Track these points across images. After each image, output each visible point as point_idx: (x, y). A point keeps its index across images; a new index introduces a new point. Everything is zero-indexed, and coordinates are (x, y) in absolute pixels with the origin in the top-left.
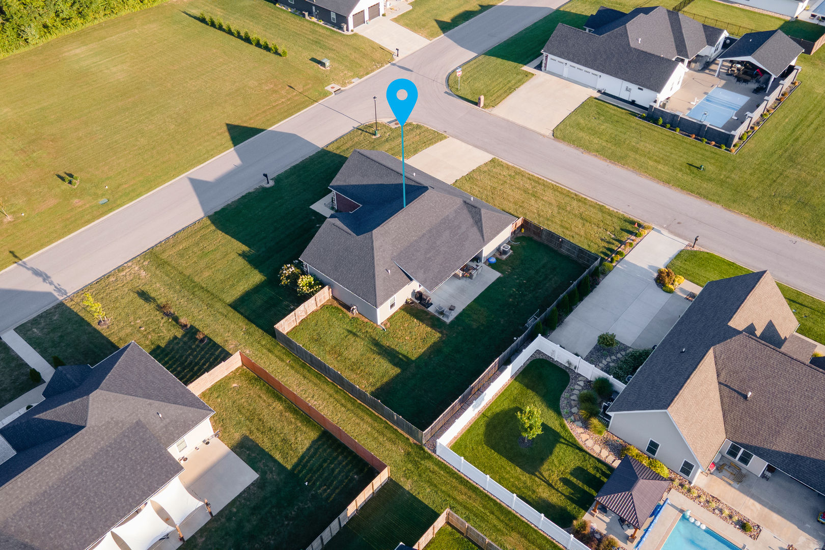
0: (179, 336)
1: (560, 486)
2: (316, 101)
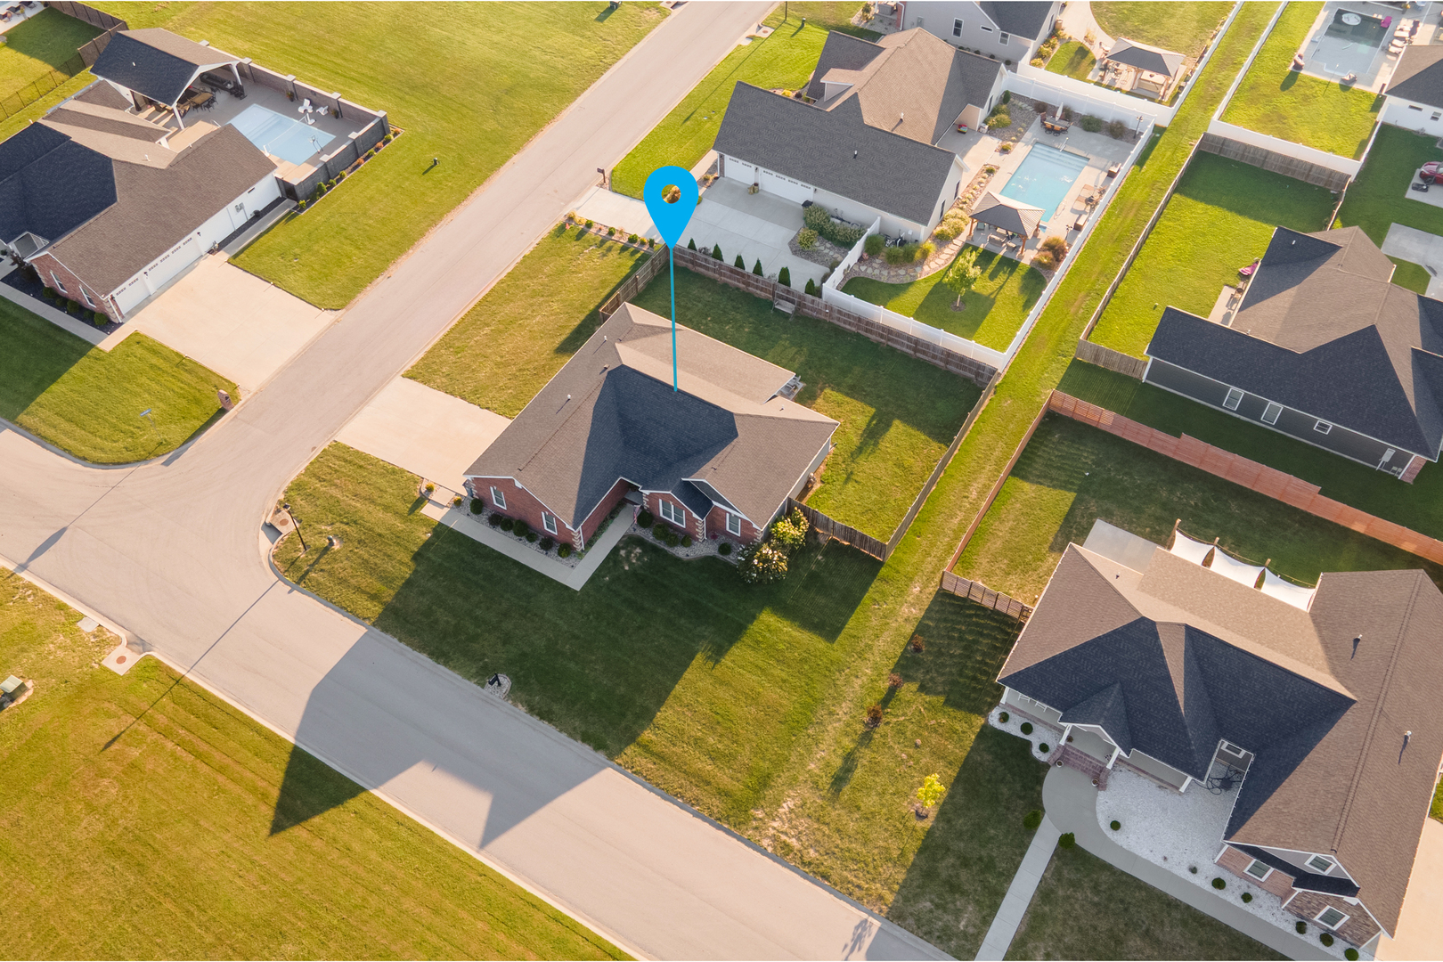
0: (914, 687)
1: (999, 279)
2: (179, 680)
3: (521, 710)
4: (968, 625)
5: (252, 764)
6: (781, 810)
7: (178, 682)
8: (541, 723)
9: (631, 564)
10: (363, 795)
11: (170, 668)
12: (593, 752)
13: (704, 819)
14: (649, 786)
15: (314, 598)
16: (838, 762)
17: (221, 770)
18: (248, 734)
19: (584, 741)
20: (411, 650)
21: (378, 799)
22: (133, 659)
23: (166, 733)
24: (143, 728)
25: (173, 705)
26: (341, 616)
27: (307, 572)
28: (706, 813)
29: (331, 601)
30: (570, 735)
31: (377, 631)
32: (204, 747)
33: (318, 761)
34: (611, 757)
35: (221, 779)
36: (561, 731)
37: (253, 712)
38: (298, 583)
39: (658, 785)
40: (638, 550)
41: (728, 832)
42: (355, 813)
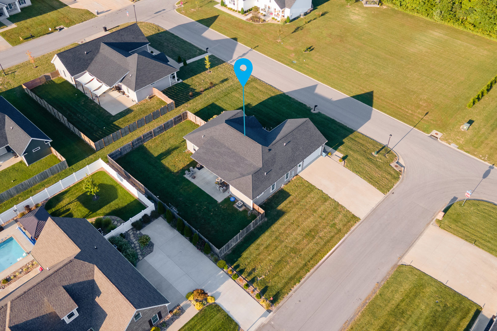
1: (67, 207)
14: (275, 87)
16: (225, 83)
19: (291, 97)
27: (382, 148)
29: (370, 139)
36: (296, 100)
38: (384, 146)
39: (272, 87)
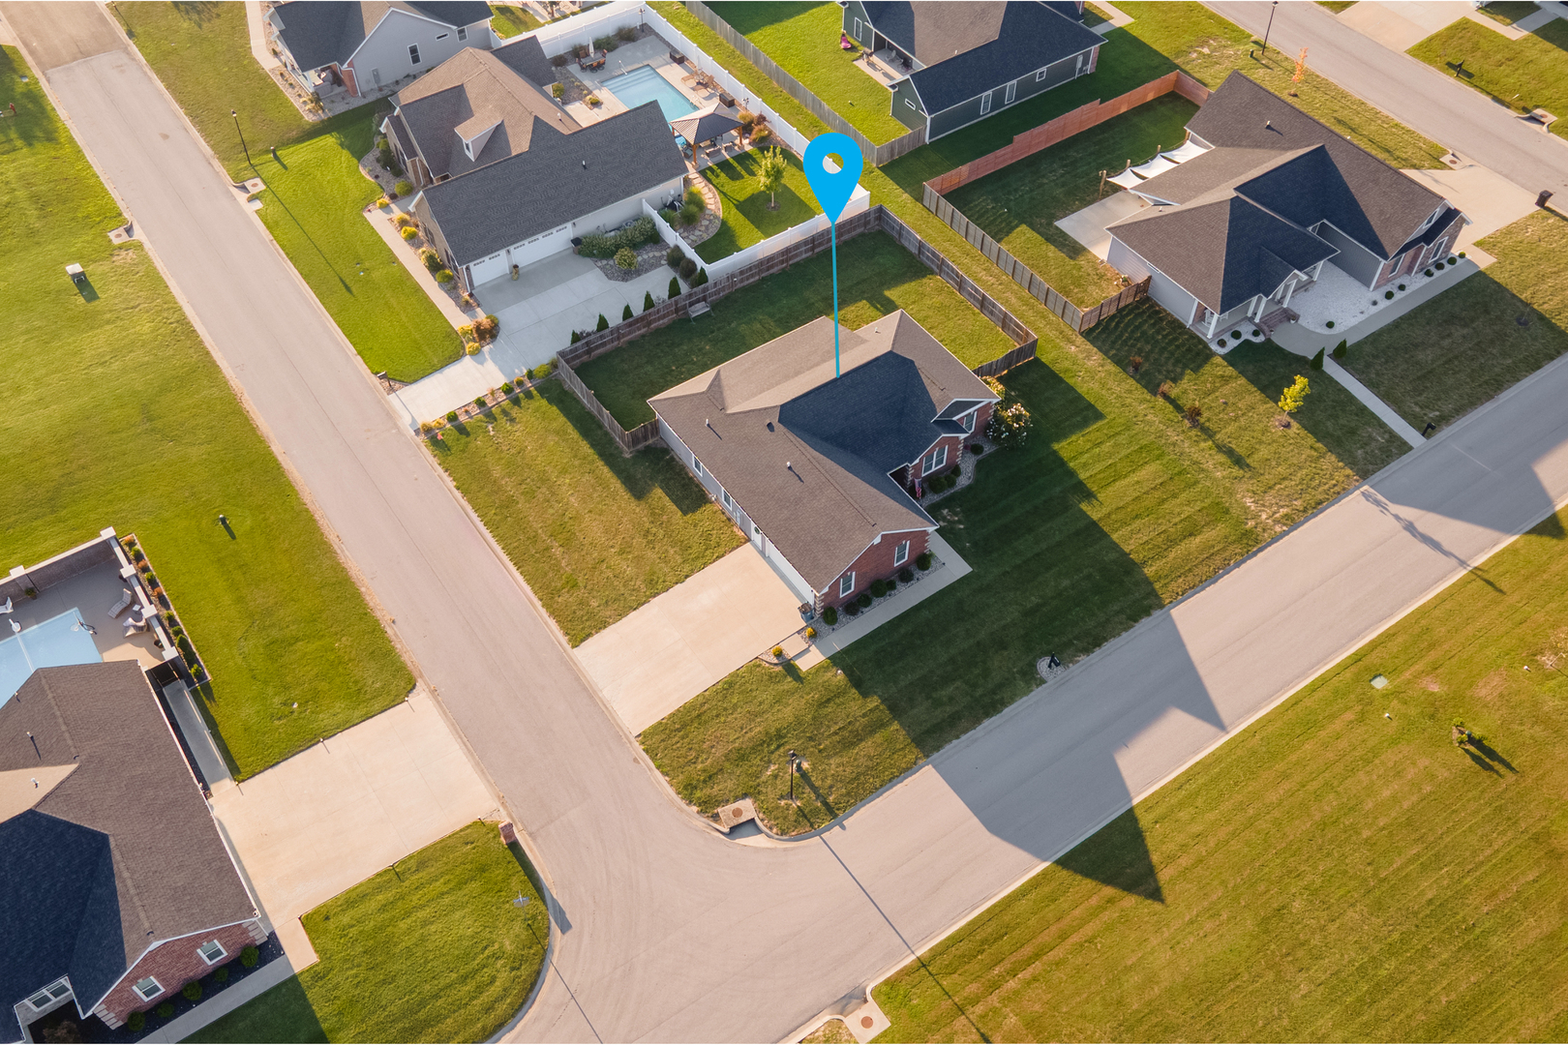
0: (1169, 384)
2: (922, 964)
3: (1083, 659)
4: (1126, 331)
5: (1065, 906)
6: (1253, 508)
7: (924, 966)
8: (1103, 648)
9: (959, 522)
10: (1138, 813)
11: (902, 970)
12: (1150, 618)
13: (1244, 561)
14: (1199, 588)
15: (864, 805)
16: (1222, 458)
17: (1063, 937)
18: (1023, 904)
19: (1136, 621)
20: (973, 731)
21: (1146, 800)
22: (872, 1009)
23: (994, 986)
24: (979, 1009)
25: (956, 975)
26: (900, 785)
27: (825, 804)
28: (1239, 558)
29: (877, 789)
30: (1126, 629)
31: (936, 755)
32: (1027, 950)
33: (1083, 844)
34: (1161, 606)
35: (1075, 939)
36: (1119, 635)
37: (995, 895)
38: (835, 816)
39: (1201, 582)
40: (945, 512)
41: (1261, 550)
42: (1156, 822)
